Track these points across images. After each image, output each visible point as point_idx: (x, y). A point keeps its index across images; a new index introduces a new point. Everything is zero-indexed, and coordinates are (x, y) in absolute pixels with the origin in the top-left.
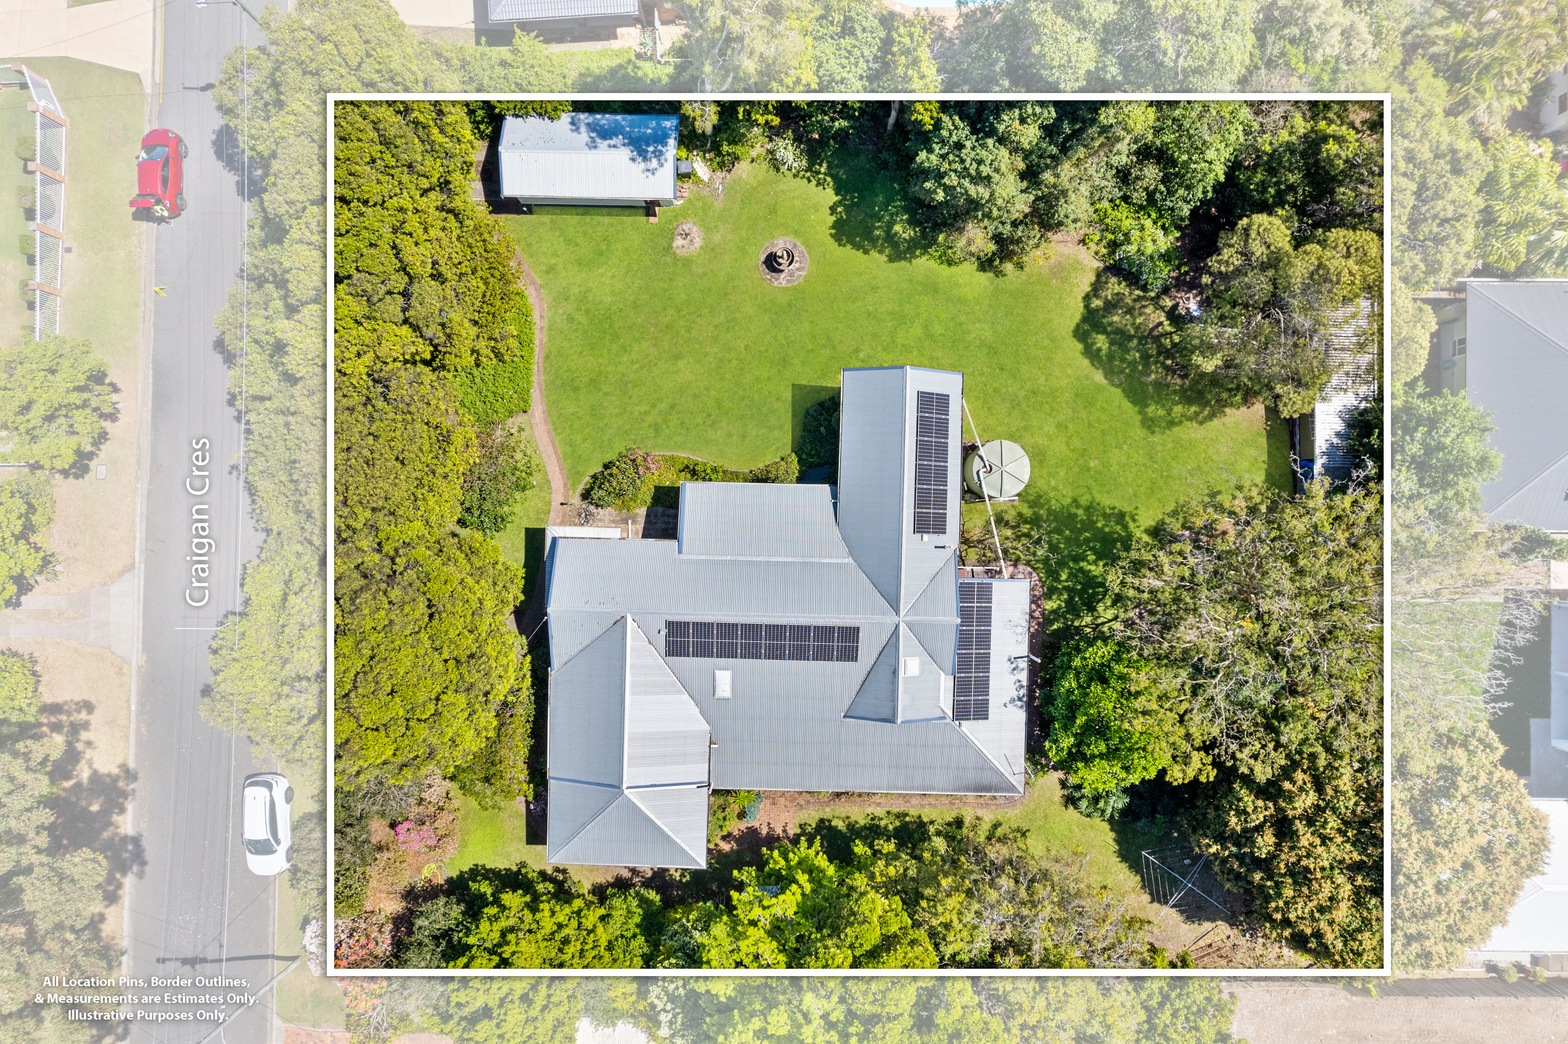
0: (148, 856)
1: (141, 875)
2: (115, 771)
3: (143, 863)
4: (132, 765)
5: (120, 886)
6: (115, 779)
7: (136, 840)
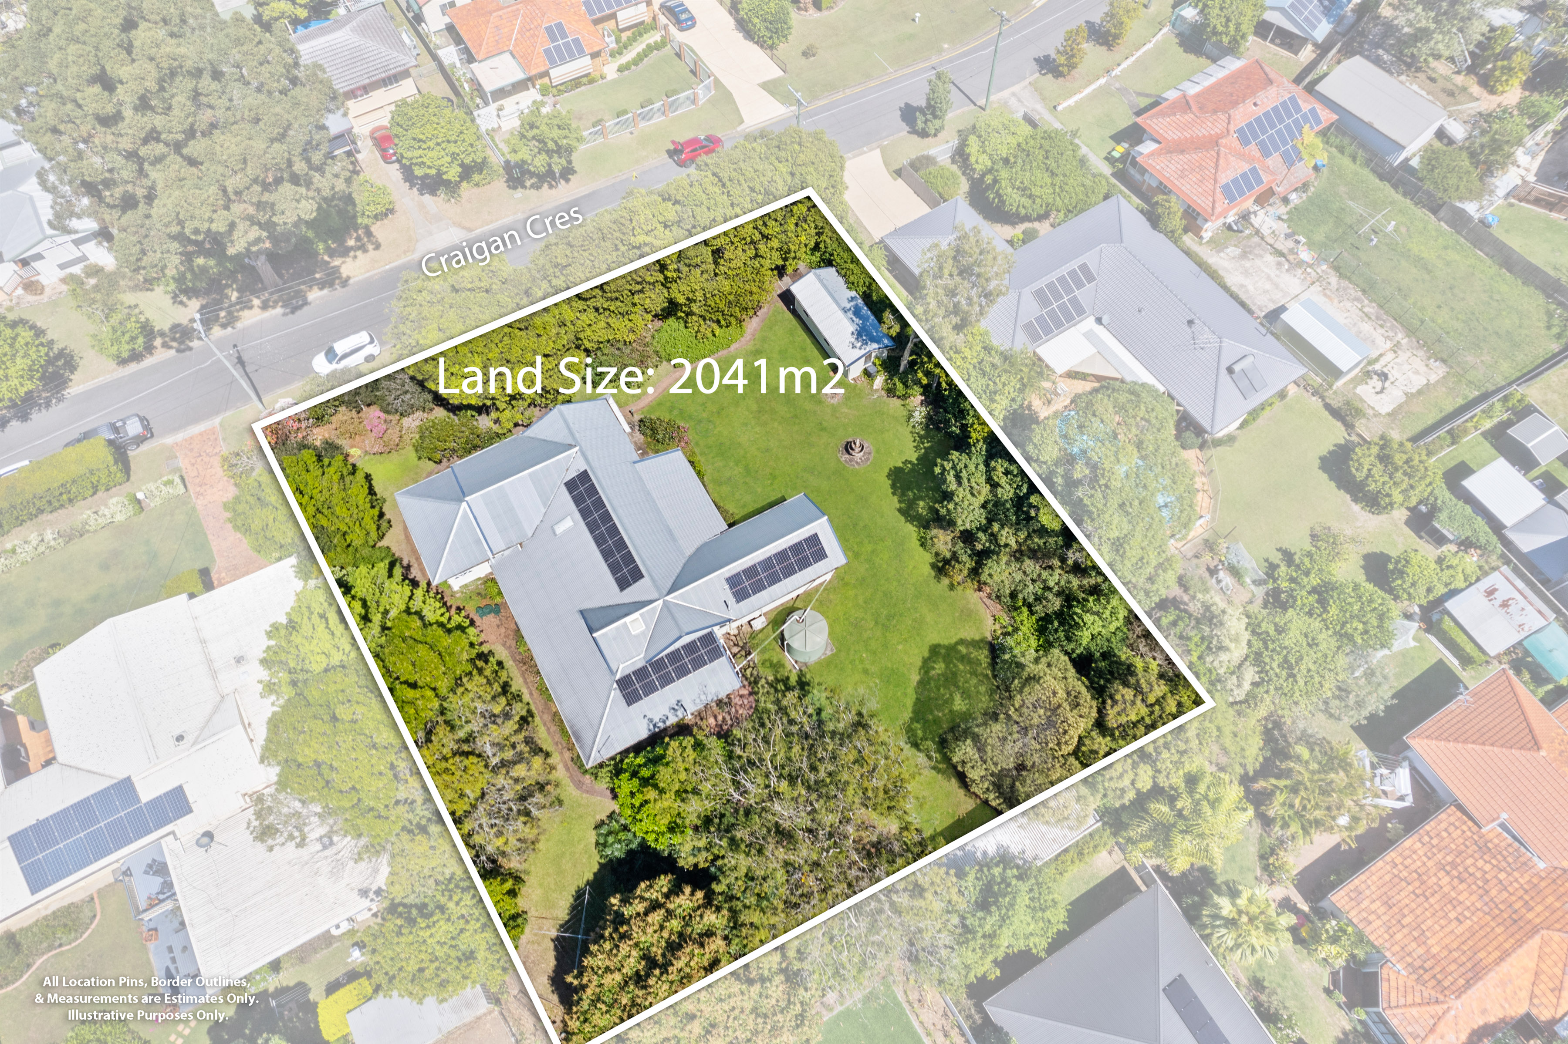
0: (299, 313)
1: (285, 314)
2: (344, 276)
3: (293, 312)
4: (351, 281)
5: (274, 307)
6: (340, 278)
7: (306, 303)
